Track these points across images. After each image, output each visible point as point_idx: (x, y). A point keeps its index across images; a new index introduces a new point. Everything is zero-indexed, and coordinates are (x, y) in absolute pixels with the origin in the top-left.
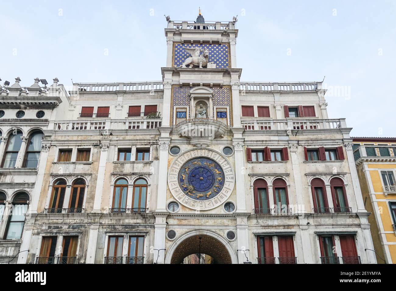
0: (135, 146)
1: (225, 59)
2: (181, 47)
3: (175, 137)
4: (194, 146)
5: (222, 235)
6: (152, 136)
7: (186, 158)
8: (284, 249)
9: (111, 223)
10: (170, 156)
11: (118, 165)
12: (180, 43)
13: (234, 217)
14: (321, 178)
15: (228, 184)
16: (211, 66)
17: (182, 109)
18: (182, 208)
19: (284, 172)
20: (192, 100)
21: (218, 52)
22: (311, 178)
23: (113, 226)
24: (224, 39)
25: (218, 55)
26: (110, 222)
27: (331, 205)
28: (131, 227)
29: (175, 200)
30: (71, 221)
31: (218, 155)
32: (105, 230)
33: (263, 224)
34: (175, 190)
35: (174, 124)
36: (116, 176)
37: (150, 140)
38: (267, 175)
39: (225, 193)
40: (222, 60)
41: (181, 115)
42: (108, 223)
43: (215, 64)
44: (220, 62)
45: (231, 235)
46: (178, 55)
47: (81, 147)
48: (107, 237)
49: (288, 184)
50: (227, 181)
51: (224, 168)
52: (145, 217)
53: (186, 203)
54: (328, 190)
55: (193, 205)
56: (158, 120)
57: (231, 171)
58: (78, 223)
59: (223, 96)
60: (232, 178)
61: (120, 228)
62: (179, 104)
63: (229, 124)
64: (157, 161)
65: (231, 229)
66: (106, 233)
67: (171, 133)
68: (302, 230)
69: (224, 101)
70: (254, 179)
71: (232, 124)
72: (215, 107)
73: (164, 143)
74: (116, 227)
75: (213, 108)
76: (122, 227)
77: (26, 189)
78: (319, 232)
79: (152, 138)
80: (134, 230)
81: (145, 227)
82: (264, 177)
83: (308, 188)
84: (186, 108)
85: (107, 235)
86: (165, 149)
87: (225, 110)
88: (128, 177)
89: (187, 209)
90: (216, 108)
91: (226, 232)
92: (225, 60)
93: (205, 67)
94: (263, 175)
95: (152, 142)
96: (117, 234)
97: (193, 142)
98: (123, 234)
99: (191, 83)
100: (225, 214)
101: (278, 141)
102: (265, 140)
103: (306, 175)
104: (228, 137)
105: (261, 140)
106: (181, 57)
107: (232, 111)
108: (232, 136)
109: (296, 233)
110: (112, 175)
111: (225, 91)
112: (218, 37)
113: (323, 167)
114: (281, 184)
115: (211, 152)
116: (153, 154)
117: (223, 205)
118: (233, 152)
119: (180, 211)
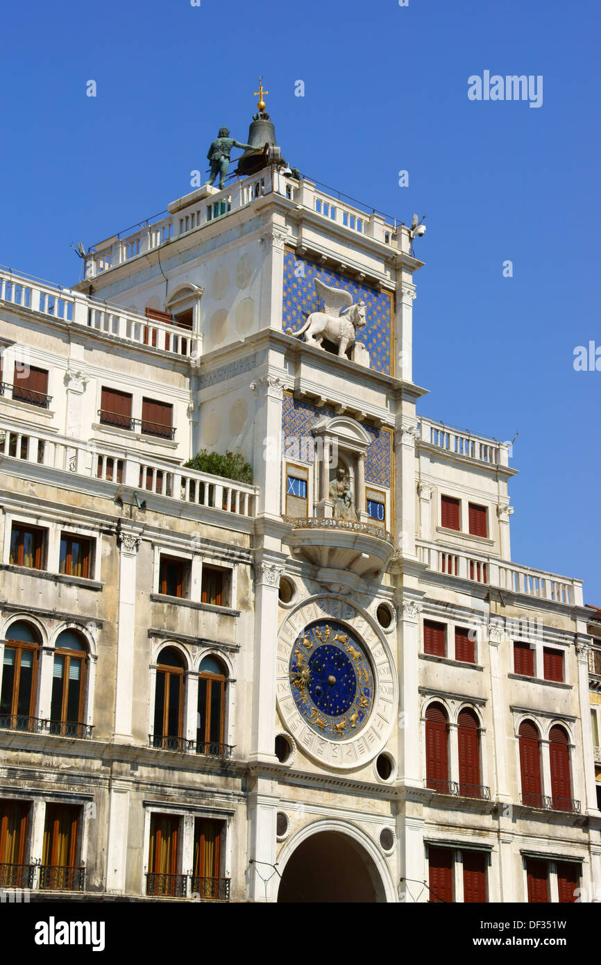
0: (199, 557)
3: (286, 551)
4: (322, 587)
5: (371, 834)
6: (235, 534)
7: (306, 617)
9: (155, 778)
10: (278, 603)
11: (163, 607)
13: (397, 794)
14: (536, 722)
15: (385, 707)
16: (362, 358)
17: (298, 470)
18: (300, 756)
19: (477, 694)
22: (521, 718)
23: (161, 789)
26: (152, 775)
27: (548, 790)
28: (198, 793)
29: (286, 733)
31: (366, 624)
32: (143, 796)
34: (285, 703)
36: (160, 640)
37: (234, 548)
38: (449, 696)
42: (148, 777)
43: (368, 354)
44: (375, 348)
45: (387, 839)
47: (72, 530)
48: (148, 817)
49: (482, 726)
50: (381, 698)
51: (376, 661)
52: (226, 770)
53: (307, 741)
54: (546, 754)
55: (320, 752)
58: (78, 768)
59: (379, 457)
60: (391, 691)
61: (175, 794)
64: (248, 614)
65: (390, 824)
66: (145, 804)
69: (379, 468)
70: (428, 700)
73: (273, 568)
74: (167, 789)
76: (180, 791)
78: (526, 853)
79: (235, 541)
80: (204, 802)
81: (228, 798)
82: (444, 700)
84: (307, 470)
85: (148, 811)
86: (273, 585)
87: (382, 499)
88: (188, 646)
89: (309, 761)
90: (366, 488)
91: (380, 829)
94: (443, 696)
95: (238, 553)
96: (169, 811)
97: (326, 575)
98: (181, 812)
99: (324, 398)
100: (376, 782)
101: (472, 611)
102: (451, 602)
103: (512, 709)
104: (387, 579)
105: (445, 600)
106: (295, 299)
107: (393, 503)
108: (396, 578)
109: (492, 847)
110: (151, 636)
111: (382, 439)
112: (378, 269)
113: (538, 693)
114: (468, 723)
115: (353, 612)
116: (238, 591)
117: (375, 761)
118: (394, 621)
119: (296, 762)
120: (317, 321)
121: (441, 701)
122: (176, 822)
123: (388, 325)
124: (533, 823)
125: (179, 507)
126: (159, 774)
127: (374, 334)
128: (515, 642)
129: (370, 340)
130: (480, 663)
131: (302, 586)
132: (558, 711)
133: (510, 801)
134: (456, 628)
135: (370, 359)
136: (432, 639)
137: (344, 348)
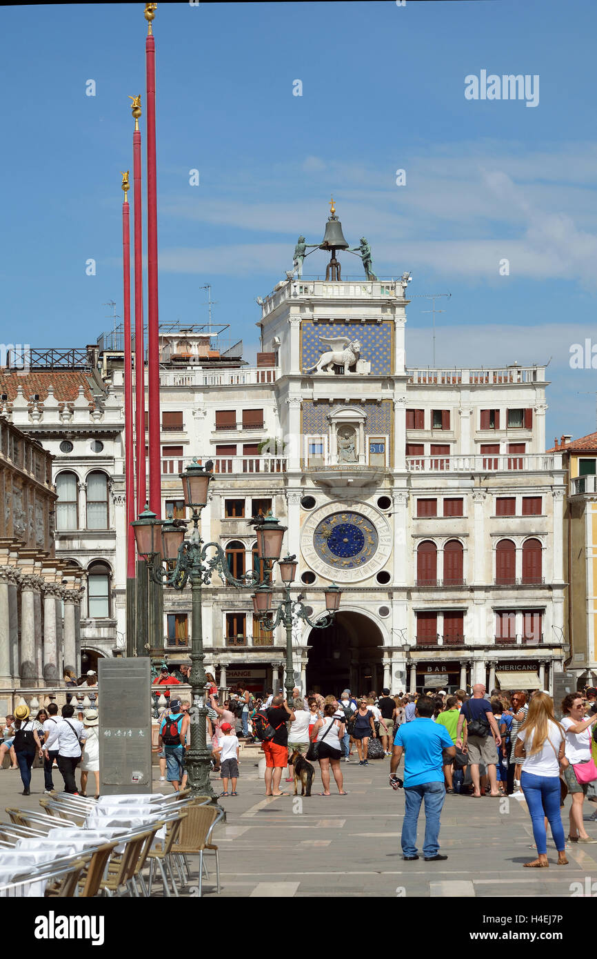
0: (250, 497)
1: (386, 351)
2: (313, 329)
3: (310, 484)
4: (335, 497)
5: (373, 611)
6: (273, 482)
7: (325, 513)
8: (450, 626)
9: (228, 599)
10: (302, 510)
11: (229, 524)
12: (311, 322)
13: (390, 592)
14: (512, 540)
15: (383, 549)
16: (364, 368)
18: (321, 580)
19: (461, 532)
20: (334, 427)
21: (374, 337)
22: (500, 539)
23: (231, 603)
24: (388, 315)
25: (375, 344)
26: (226, 598)
27: (519, 574)
29: (310, 570)
30: (173, 596)
31: (370, 509)
32: (221, 607)
33: (426, 599)
34: (310, 556)
35: (306, 465)
36: (227, 539)
37: (272, 489)
38: (437, 536)
39: (378, 561)
40: (381, 353)
42: (223, 599)
43: (370, 365)
44: (378, 358)
45: (384, 611)
46: (308, 344)
47: (171, 499)
48: (224, 616)
49: (465, 547)
50: (382, 545)
51: (377, 527)
53: (326, 573)
54: (519, 556)
55: (336, 576)
56: (281, 457)
57: (388, 530)
58: (184, 599)
59: (380, 418)
60: (389, 540)
61: (240, 604)
62: (312, 432)
63: (387, 465)
64: (284, 518)
65: (387, 604)
66: (222, 611)
67: (303, 481)
68: (476, 604)
69: (381, 425)
70: (420, 540)
71: (392, 464)
72: (367, 436)
73: (295, 495)
74: (236, 602)
75: (365, 437)
76: (244, 603)
77: (104, 557)
78: (497, 607)
79: (274, 485)
82: (433, 539)
83: (491, 553)
84: (323, 439)
85: (225, 613)
86: (296, 502)
87: (382, 441)
88: (244, 539)
89: (328, 581)
90: (370, 438)
91: (379, 607)
92: (385, 353)
93: (353, 368)
94: (431, 536)
95: (275, 490)
96: (236, 612)
97: (336, 491)
98: (244, 612)
99: (331, 399)
100: (377, 586)
101: (458, 488)
102: (439, 486)
103: (491, 535)
104: (386, 484)
105: (434, 486)
106: (313, 348)
107: (392, 442)
108: (392, 482)
109: (467, 608)
110: (221, 538)
111: (383, 408)
112: (375, 313)
113: (516, 524)
114: (455, 548)
115: (360, 504)
116: (277, 508)
117: (376, 576)
118: (392, 504)
119: (318, 583)
120: (326, 358)
121: (431, 540)
122: (241, 618)
123: (389, 341)
124: (505, 592)
125: (237, 476)
126: (230, 597)
127: (377, 349)
128: (498, 499)
129: (374, 354)
130: (465, 515)
131: (321, 498)
132: (533, 531)
133: (484, 584)
134: (445, 499)
135: (373, 365)
136: (426, 507)
137: (346, 367)
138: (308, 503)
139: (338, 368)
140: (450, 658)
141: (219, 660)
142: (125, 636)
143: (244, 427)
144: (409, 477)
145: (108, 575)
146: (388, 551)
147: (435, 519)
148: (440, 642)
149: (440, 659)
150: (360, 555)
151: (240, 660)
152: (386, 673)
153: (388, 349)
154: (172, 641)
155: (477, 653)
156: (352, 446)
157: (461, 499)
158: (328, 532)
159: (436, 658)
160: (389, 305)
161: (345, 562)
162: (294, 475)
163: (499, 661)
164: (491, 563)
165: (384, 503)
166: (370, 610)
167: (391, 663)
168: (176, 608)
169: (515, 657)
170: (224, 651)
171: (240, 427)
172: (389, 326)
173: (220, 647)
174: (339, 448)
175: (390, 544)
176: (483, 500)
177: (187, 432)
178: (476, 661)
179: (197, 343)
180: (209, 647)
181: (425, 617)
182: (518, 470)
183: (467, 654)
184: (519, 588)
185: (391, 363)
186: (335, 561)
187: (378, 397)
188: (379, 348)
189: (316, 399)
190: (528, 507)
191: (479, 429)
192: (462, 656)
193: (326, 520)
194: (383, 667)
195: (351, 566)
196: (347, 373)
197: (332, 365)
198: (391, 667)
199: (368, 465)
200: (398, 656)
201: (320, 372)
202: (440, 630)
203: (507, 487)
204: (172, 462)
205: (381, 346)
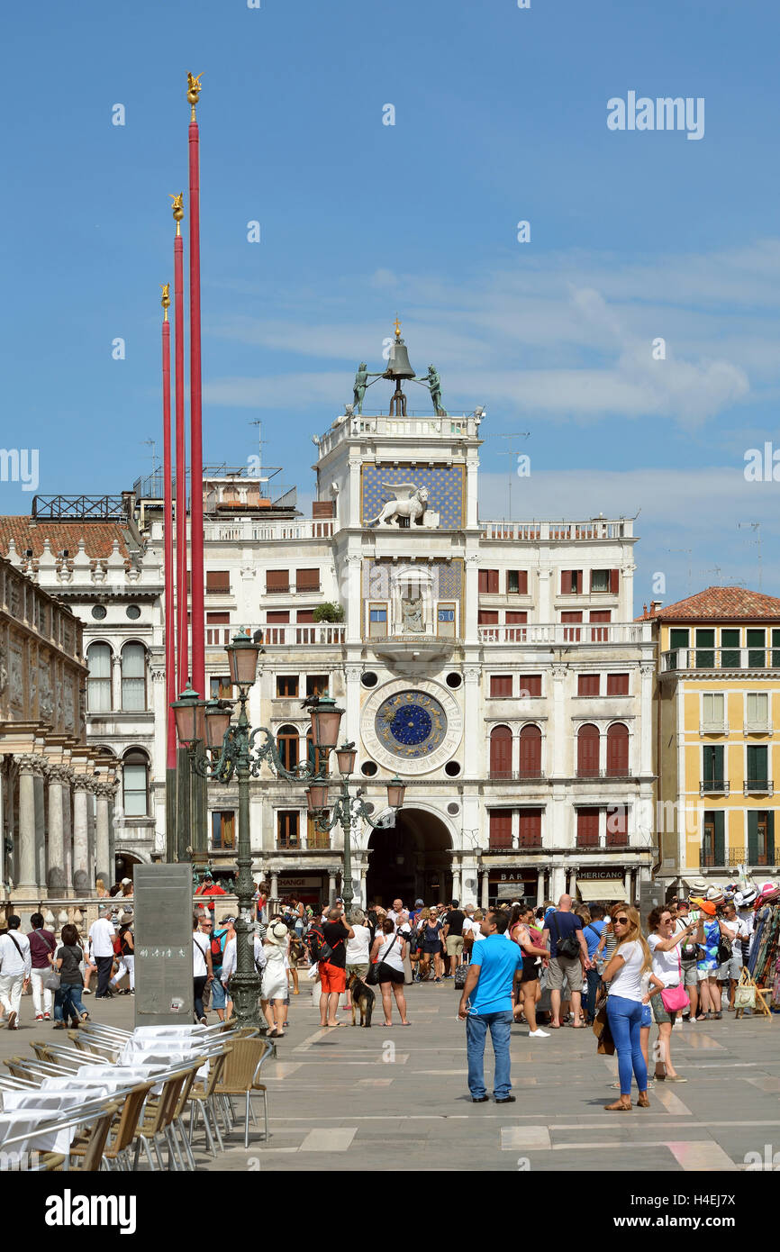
0: (303, 673)
1: (457, 500)
2: (375, 474)
3: (371, 657)
4: (399, 672)
5: (441, 808)
6: (331, 655)
7: (388, 692)
8: (527, 826)
9: (281, 793)
10: (362, 689)
11: (280, 705)
12: (374, 465)
13: (460, 786)
14: (596, 724)
15: (452, 735)
16: (432, 520)
17: (379, 605)
18: (383, 772)
19: (539, 715)
20: (398, 590)
21: (443, 484)
22: (581, 723)
23: (283, 799)
24: (458, 458)
25: (444, 491)
26: (277, 792)
27: (603, 765)
29: (371, 760)
30: (219, 790)
31: (438, 687)
32: (271, 803)
33: (500, 793)
34: (371, 743)
35: (367, 635)
36: (278, 723)
37: (328, 663)
38: (512, 720)
39: (448, 749)
40: (451, 503)
41: (378, 615)
42: (275, 793)
43: (438, 515)
44: (447, 508)
45: (453, 809)
46: (370, 492)
47: (217, 675)
48: (276, 813)
49: (543, 733)
50: (451, 730)
51: (446, 709)
53: (389, 763)
54: (603, 742)
55: (398, 767)
56: (339, 626)
57: (458, 712)
59: (450, 580)
60: (459, 724)
61: (293, 800)
62: (374, 596)
63: (457, 636)
64: (343, 698)
65: (456, 800)
66: (273, 807)
67: (364, 654)
68: (556, 800)
69: (450, 588)
70: (493, 725)
71: (462, 635)
72: (435, 602)
73: (354, 671)
74: (288, 798)
75: (433, 603)
77: (141, 743)
78: (579, 804)
79: (331, 658)
82: (509, 723)
83: (572, 740)
84: (386, 603)
85: (276, 810)
86: (355, 679)
87: (452, 607)
88: (298, 723)
89: (391, 773)
90: (438, 604)
91: (447, 804)
92: (455, 503)
93: (419, 521)
94: (506, 720)
95: (331, 665)
96: (289, 809)
97: (400, 666)
98: (298, 809)
99: (395, 557)
100: (446, 779)
101: (536, 663)
102: (515, 661)
103: (573, 719)
104: (455, 658)
105: (509, 661)
106: (375, 496)
107: (463, 608)
108: (463, 656)
109: (546, 805)
110: (272, 721)
111: (453, 568)
112: (444, 455)
113: (601, 706)
114: (532, 733)
115: (427, 682)
116: (334, 686)
117: (444, 767)
118: (462, 682)
119: (380, 775)
120: (389, 508)
121: (505, 724)
122: (294, 815)
123: (460, 488)
124: (587, 786)
125: (289, 648)
126: (282, 791)
127: (447, 498)
128: (580, 676)
129: (443, 503)
130: (543, 695)
131: (384, 675)
132: (619, 714)
133: (565, 777)
134: (522, 677)
135: (442, 517)
136: (501, 686)
137: (412, 519)
138: (369, 680)
139: (403, 520)
140: (526, 864)
141: (269, 866)
142: (165, 838)
143: (299, 589)
144: (482, 649)
145: (146, 765)
146: (457, 739)
147: (510, 699)
148: (516, 845)
149: (515, 864)
150: (426, 742)
151: (292, 866)
152: (456, 882)
153: (459, 499)
154: (217, 844)
155: (556, 859)
156: (418, 613)
157: (540, 676)
158: (392, 714)
159: (511, 864)
160: (460, 445)
161: (410, 751)
162: (354, 647)
163: (581, 868)
164: (573, 753)
165: (454, 680)
166: (437, 806)
167: (461, 870)
168: (222, 804)
169: (599, 863)
170: (275, 855)
171: (293, 590)
172: (460, 470)
173: (270, 851)
174: (403, 616)
175: (461, 729)
176: (562, 677)
177: (234, 596)
178: (556, 868)
179: (246, 490)
180: (258, 850)
181: (499, 815)
182: (603, 642)
183: (545, 859)
184: (603, 781)
185: (462, 515)
186: (399, 748)
187: (447, 554)
188: (448, 496)
189: (378, 557)
190: (614, 686)
191: (560, 593)
192: (540, 861)
193: (389, 700)
194: (452, 874)
195: (416, 755)
196: (413, 526)
197: (396, 517)
198: (461, 874)
199: (435, 635)
200: (469, 862)
201: (383, 525)
202: (515, 831)
203: (590, 663)
204: (217, 631)
205: (451, 494)
